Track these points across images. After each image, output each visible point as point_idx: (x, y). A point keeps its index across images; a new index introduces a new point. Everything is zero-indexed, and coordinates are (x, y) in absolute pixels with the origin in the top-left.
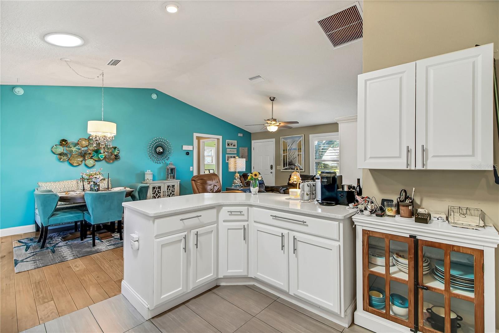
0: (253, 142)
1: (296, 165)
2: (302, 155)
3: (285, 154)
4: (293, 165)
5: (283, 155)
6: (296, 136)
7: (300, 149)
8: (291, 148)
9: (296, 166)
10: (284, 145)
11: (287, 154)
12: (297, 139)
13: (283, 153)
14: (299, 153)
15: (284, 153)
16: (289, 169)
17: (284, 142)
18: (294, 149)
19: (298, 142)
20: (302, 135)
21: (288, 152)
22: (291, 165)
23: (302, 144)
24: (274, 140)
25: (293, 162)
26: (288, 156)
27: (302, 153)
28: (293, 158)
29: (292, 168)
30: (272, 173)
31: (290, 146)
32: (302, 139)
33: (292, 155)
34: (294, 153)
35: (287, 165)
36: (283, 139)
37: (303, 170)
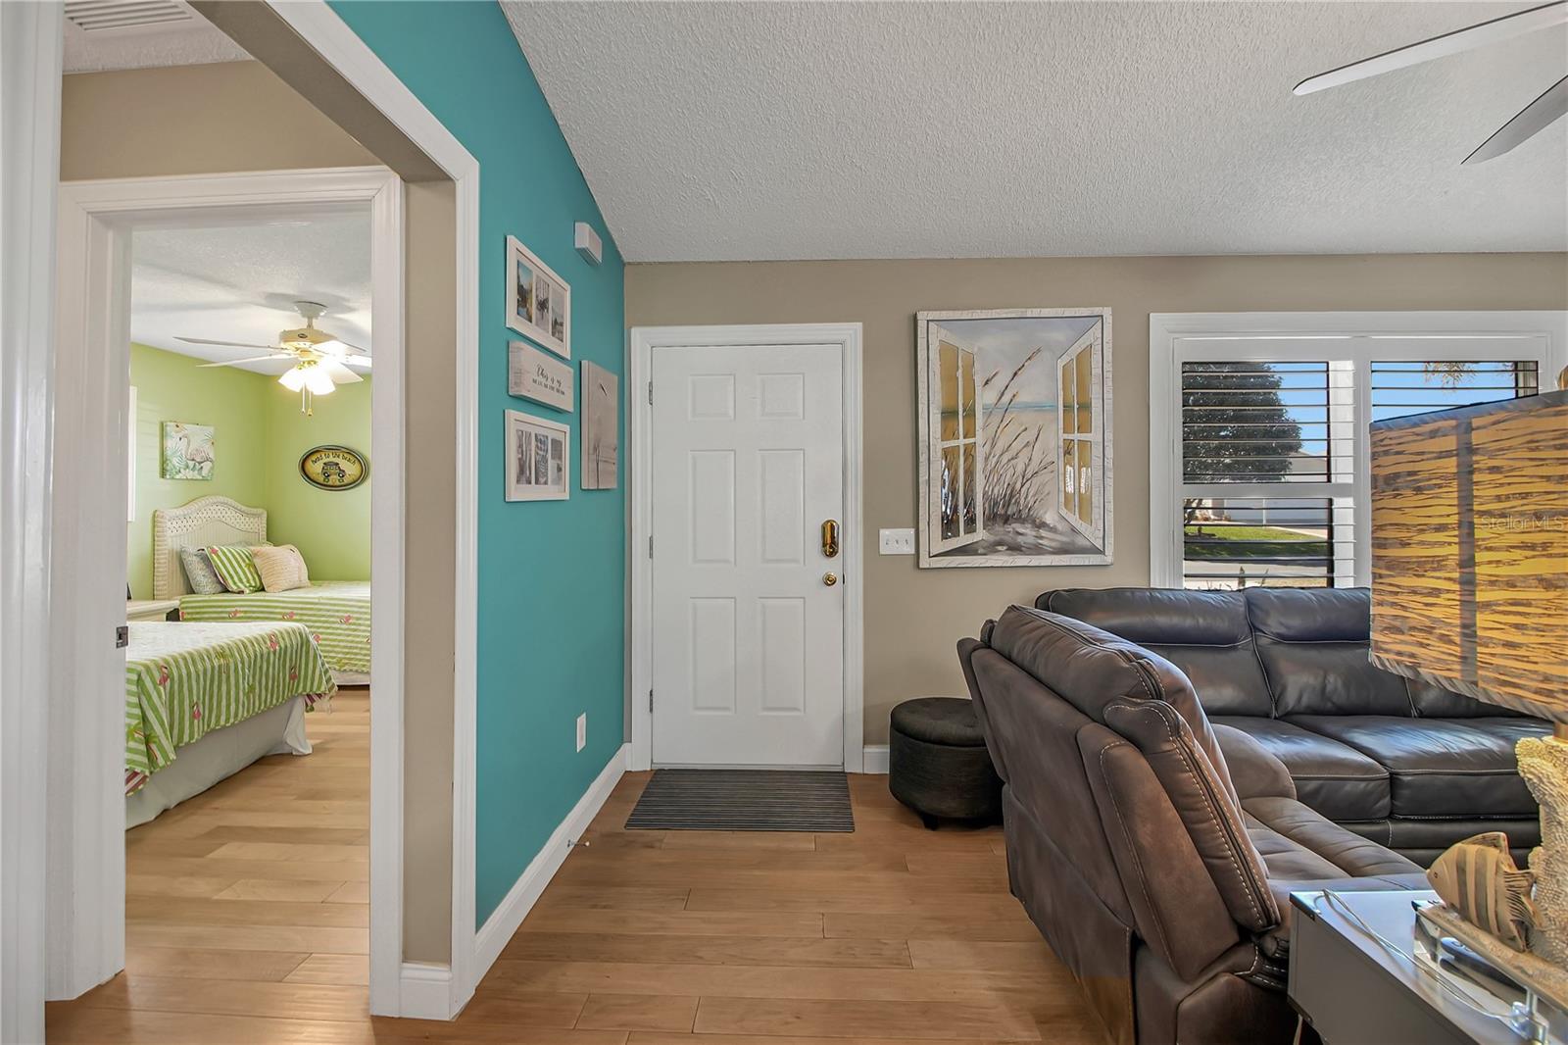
0: (640, 338)
1: (1049, 518)
2: (1097, 451)
3: (961, 442)
4: (1021, 520)
5: (938, 446)
6: (1035, 312)
7: (1085, 407)
8: (1006, 398)
9: (1043, 525)
10: (949, 379)
11: (979, 439)
12: (1059, 336)
13: (944, 431)
14: (1076, 436)
15: (948, 433)
16: (992, 548)
17: (949, 354)
18: (1038, 408)
19: (1061, 363)
20: (1097, 311)
21: (985, 426)
22: (1006, 519)
23: (1096, 371)
24: (851, 332)
25: (1027, 495)
26: (987, 459)
27: (1094, 436)
28: (1020, 468)
29: (1020, 539)
30: (829, 581)
31: (999, 382)
32: (1101, 339)
33: (1016, 446)
34: (1029, 436)
35: (971, 521)
36: (943, 332)
37: (1103, 552)
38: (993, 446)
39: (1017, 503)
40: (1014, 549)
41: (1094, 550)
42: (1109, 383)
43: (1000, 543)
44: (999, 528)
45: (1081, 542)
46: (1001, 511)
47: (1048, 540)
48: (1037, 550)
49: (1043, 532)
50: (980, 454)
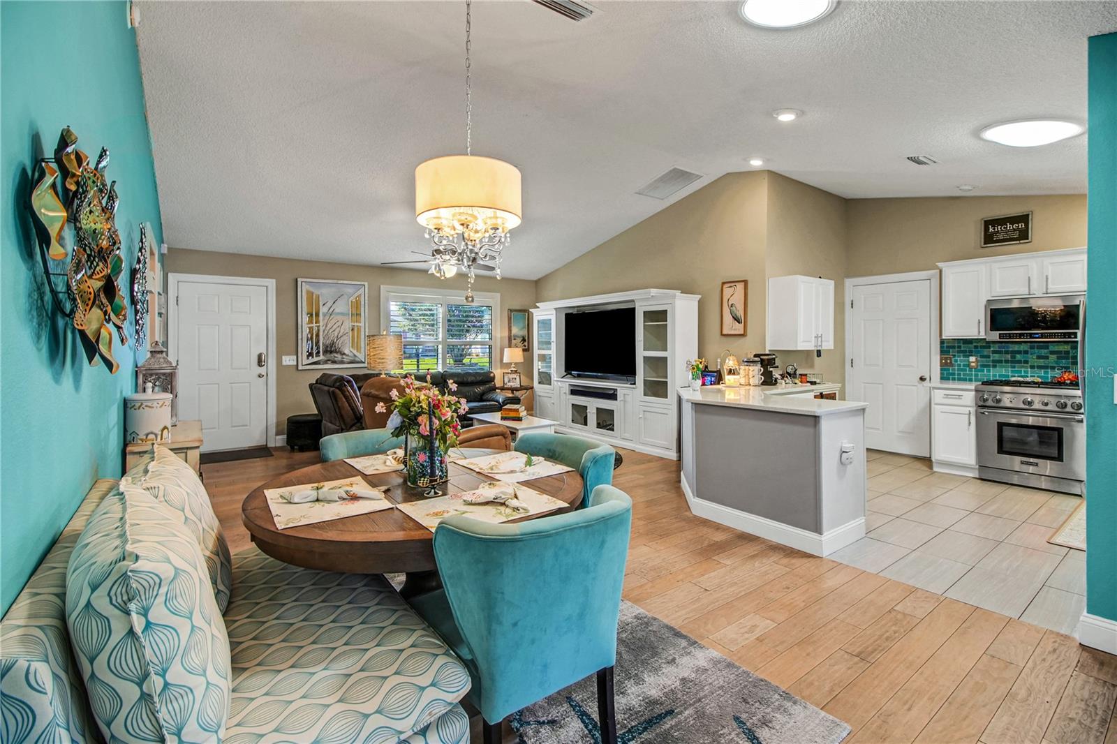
0: (174, 278)
1: (346, 351)
2: (363, 330)
3: (314, 325)
4: (336, 352)
5: (306, 326)
6: (341, 282)
7: (358, 315)
8: (331, 311)
9: (344, 354)
10: (310, 303)
11: (321, 324)
12: (350, 290)
13: (308, 321)
14: (356, 324)
15: (310, 321)
16: (326, 362)
17: (310, 294)
18: (342, 314)
19: (350, 300)
20: (363, 283)
21: (323, 320)
22: (331, 352)
23: (363, 303)
24: (271, 283)
25: (339, 344)
26: (324, 331)
27: (362, 324)
28: (336, 335)
29: (336, 359)
30: (260, 376)
31: (329, 305)
32: (364, 293)
33: (335, 327)
34: (339, 324)
35: (318, 352)
36: (307, 286)
37: (364, 363)
38: (326, 326)
39: (335, 346)
40: (334, 362)
41: (362, 362)
42: (367, 307)
43: (329, 360)
44: (328, 355)
45: (357, 359)
46: (329, 349)
47: (346, 359)
48: (342, 362)
49: (344, 356)
50: (321, 329)
